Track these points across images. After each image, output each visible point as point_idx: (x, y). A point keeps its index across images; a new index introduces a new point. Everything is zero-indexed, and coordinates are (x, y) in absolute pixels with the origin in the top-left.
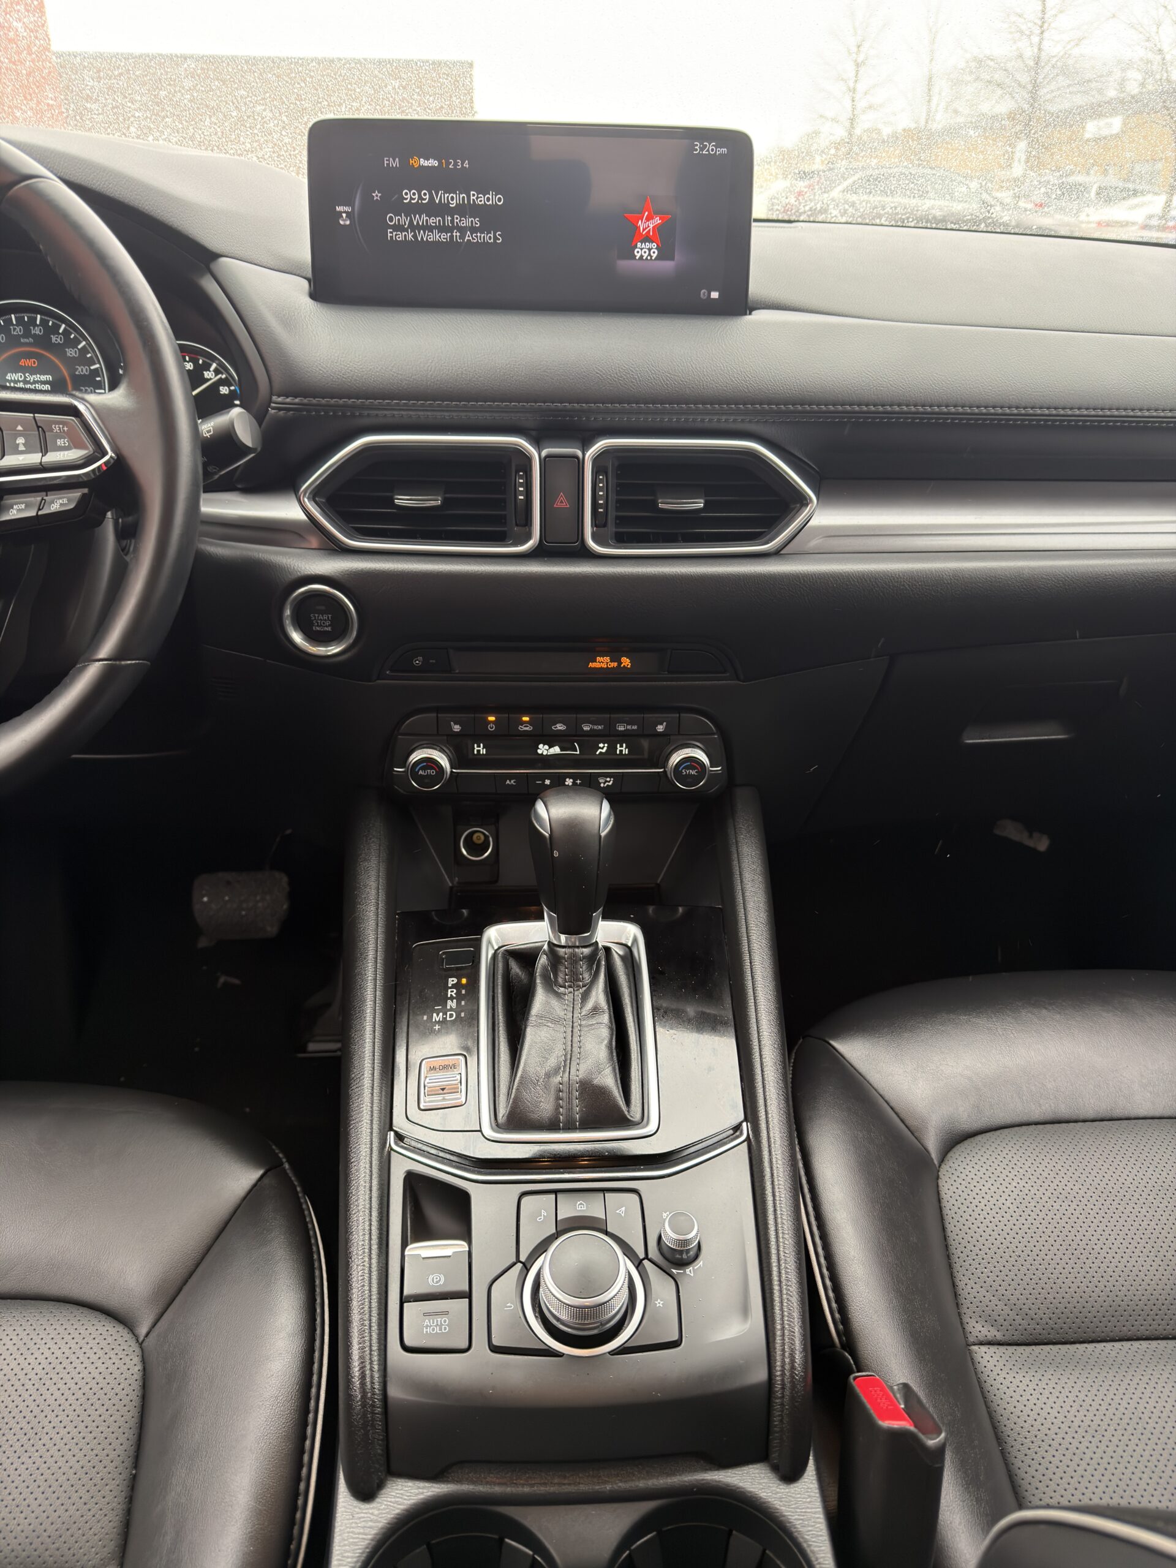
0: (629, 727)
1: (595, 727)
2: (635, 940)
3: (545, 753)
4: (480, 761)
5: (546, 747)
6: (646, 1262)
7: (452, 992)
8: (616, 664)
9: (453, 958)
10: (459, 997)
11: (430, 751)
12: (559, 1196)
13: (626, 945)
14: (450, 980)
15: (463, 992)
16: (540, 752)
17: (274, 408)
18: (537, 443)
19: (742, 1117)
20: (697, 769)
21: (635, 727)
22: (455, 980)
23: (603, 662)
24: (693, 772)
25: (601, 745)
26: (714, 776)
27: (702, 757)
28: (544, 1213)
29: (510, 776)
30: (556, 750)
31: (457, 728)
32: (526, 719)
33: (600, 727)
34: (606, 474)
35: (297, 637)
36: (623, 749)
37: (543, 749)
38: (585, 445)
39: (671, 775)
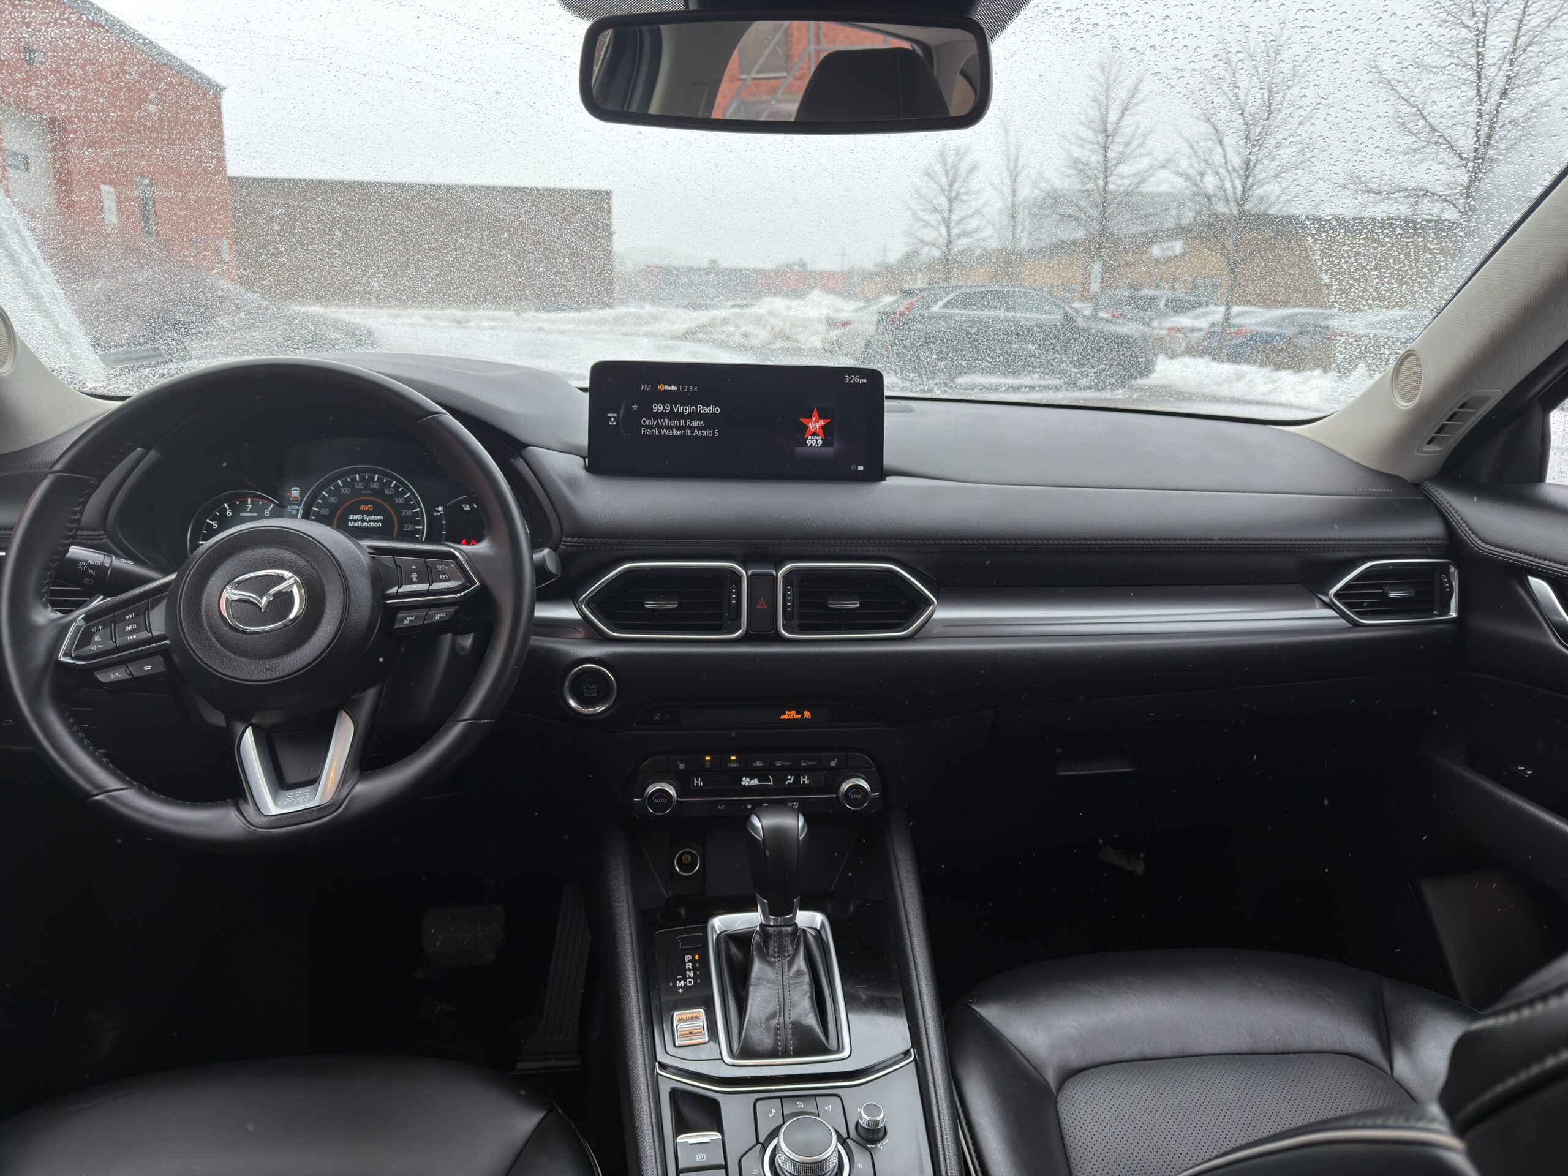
0: (810, 763)
1: (785, 763)
2: (823, 925)
3: (747, 784)
4: (698, 792)
5: (748, 779)
6: (848, 1140)
7: (689, 966)
8: (800, 716)
9: (685, 941)
10: (694, 969)
11: (662, 784)
12: (783, 1100)
13: (815, 929)
14: (686, 957)
15: (697, 965)
16: (743, 783)
17: (563, 545)
18: (744, 565)
19: (910, 1045)
20: (861, 793)
21: (814, 763)
22: (690, 957)
23: (790, 715)
24: (859, 796)
25: (789, 777)
26: (874, 799)
27: (865, 785)
28: (774, 1111)
29: (721, 803)
30: (755, 782)
31: (682, 766)
32: (733, 758)
33: (788, 763)
34: (792, 586)
35: (572, 703)
36: (805, 780)
37: (746, 781)
38: (778, 566)
39: (842, 799)
